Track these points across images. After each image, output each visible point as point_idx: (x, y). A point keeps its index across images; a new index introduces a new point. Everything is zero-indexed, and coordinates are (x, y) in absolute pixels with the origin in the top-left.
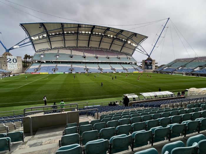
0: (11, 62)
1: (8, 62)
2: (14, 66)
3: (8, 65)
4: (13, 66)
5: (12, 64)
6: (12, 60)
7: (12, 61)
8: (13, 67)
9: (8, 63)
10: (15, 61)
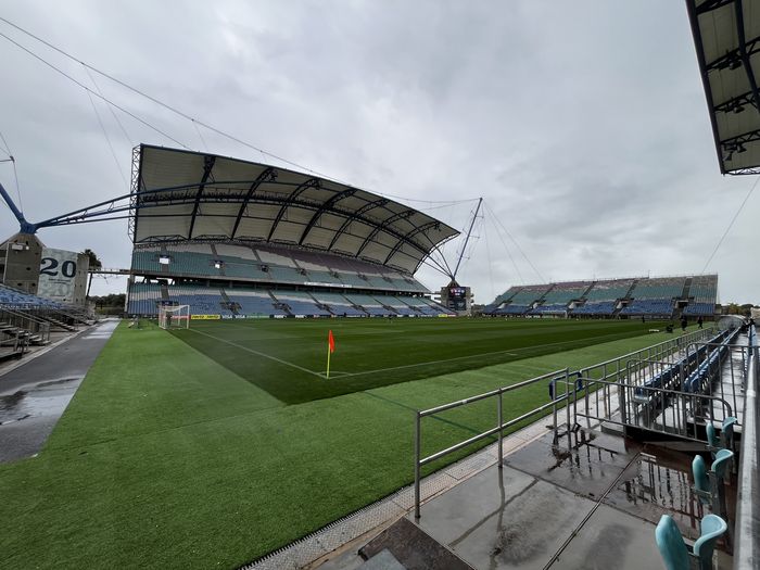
0: (56, 274)
1: (42, 272)
2: (65, 289)
3: (40, 285)
4: (60, 291)
5: (60, 281)
6: (60, 265)
7: (59, 269)
8: (57, 293)
9: (44, 278)
10: (69, 272)
